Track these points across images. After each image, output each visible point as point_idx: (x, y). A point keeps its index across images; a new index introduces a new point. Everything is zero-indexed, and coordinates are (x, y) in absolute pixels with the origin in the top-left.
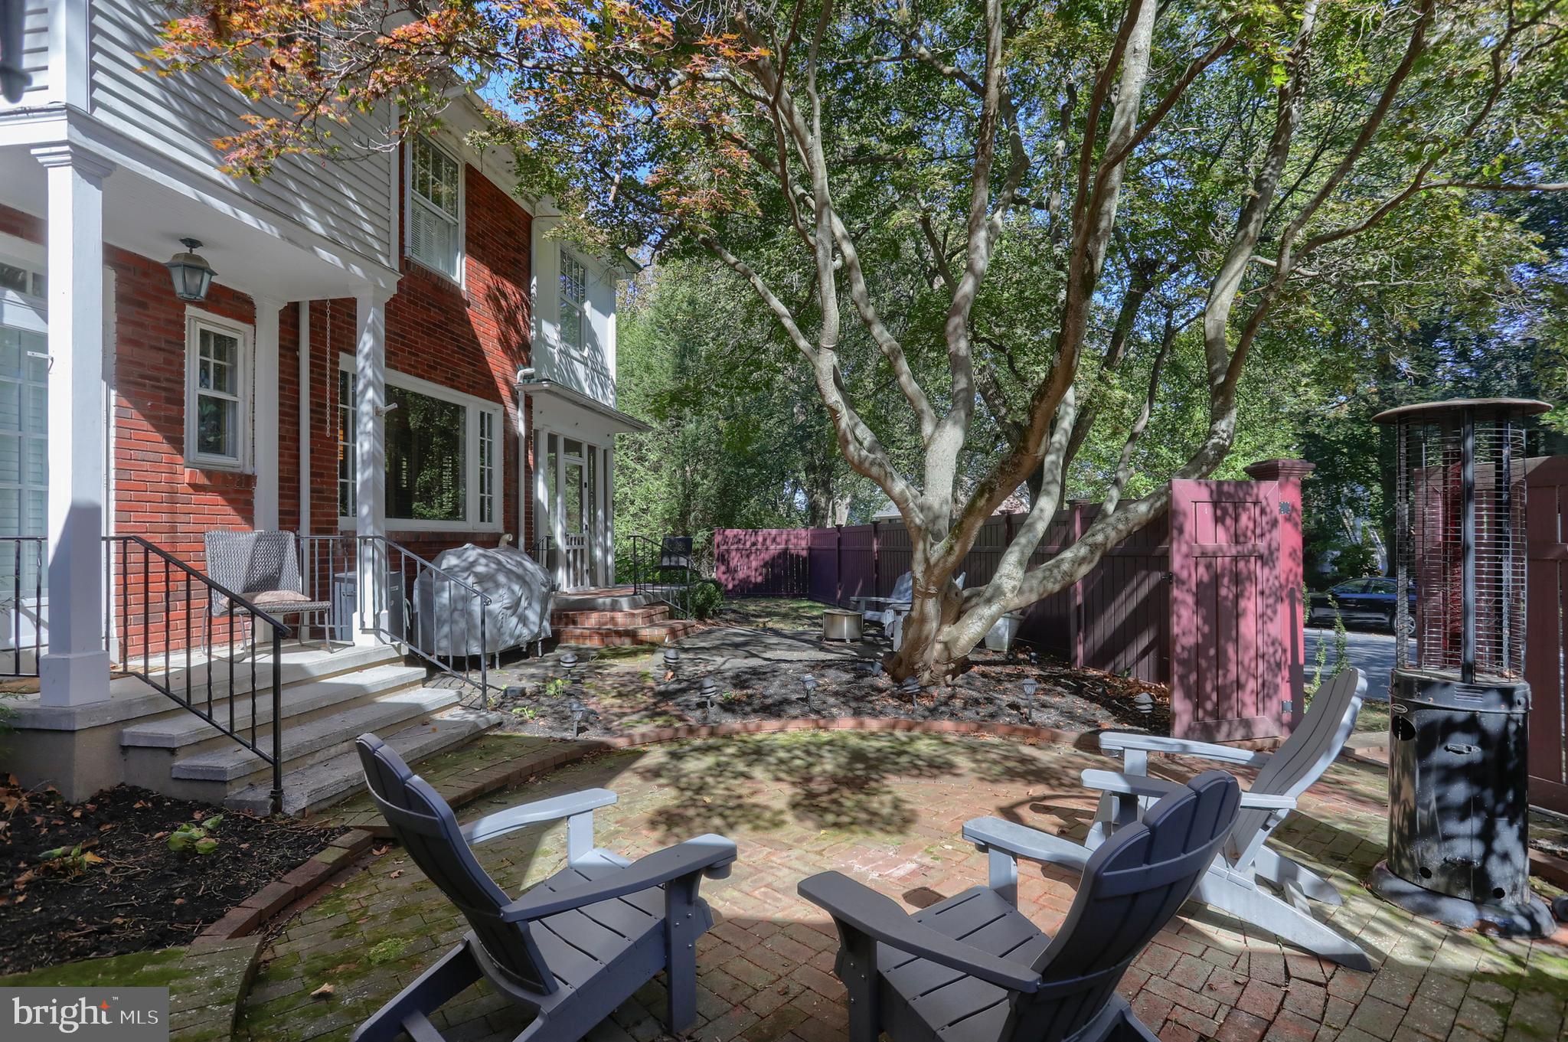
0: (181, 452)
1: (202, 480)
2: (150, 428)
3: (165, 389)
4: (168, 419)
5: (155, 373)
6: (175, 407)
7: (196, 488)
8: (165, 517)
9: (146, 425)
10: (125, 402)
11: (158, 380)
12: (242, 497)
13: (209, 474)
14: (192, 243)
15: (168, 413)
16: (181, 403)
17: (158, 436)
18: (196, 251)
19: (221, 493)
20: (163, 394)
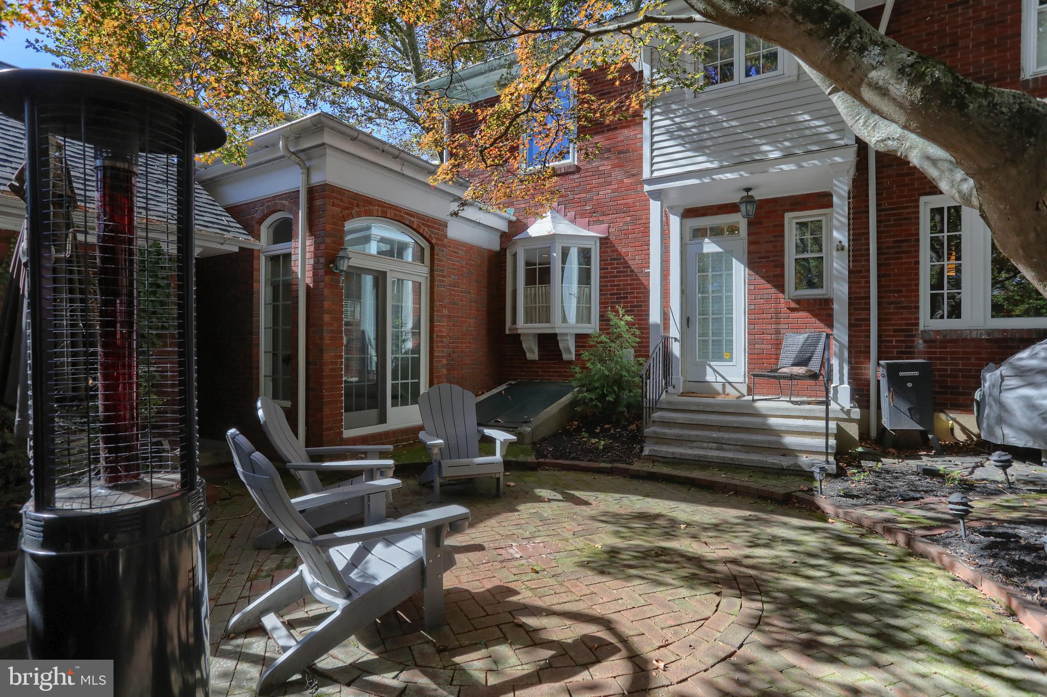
0: (783, 292)
1: (793, 305)
2: (765, 282)
3: (772, 261)
4: (775, 276)
5: (768, 255)
6: (779, 269)
7: (792, 310)
8: (773, 326)
9: (762, 281)
10: (751, 273)
11: (768, 257)
12: (825, 312)
13: (798, 301)
14: (748, 190)
15: (775, 273)
16: (782, 266)
17: (769, 286)
18: (750, 193)
19: (808, 311)
20: (772, 264)
